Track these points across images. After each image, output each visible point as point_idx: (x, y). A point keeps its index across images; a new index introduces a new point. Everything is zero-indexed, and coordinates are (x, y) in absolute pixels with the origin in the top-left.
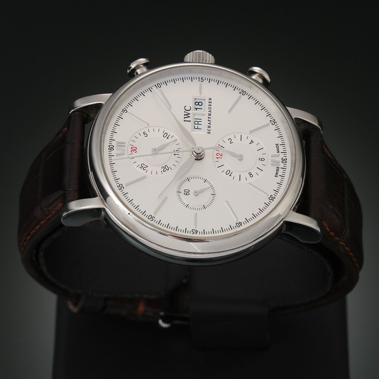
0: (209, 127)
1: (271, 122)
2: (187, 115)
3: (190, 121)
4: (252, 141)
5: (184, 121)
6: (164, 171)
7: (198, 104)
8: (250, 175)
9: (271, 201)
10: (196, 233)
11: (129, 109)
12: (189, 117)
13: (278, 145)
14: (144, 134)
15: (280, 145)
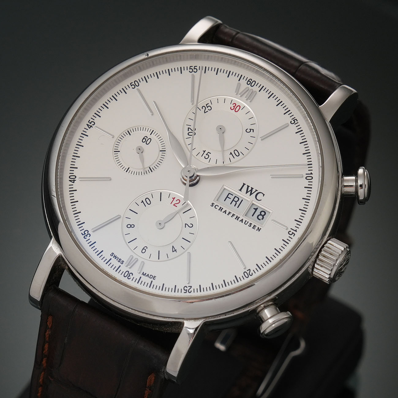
0: (220, 209)
1: (189, 286)
2: (250, 191)
3: (240, 190)
4: (175, 250)
5: (244, 184)
6: (188, 128)
7: (261, 215)
8: (131, 225)
9: (83, 232)
10: (88, 125)
11: (293, 128)
12: (247, 192)
13: (153, 279)
14: (250, 129)
15: (152, 281)
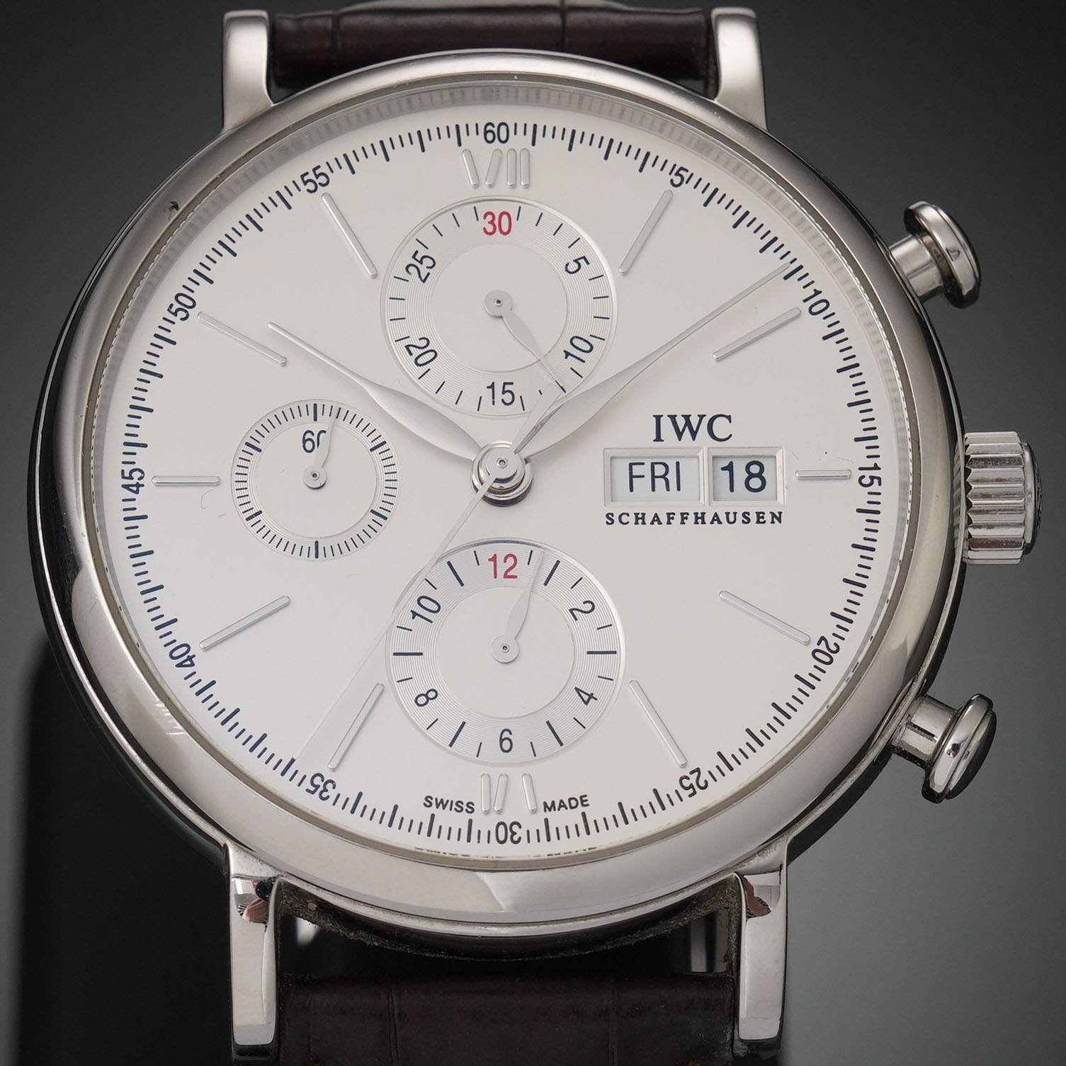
0: (637, 519)
1: (692, 773)
2: (686, 427)
3: (658, 439)
4: (591, 696)
5: (658, 418)
6: (407, 347)
7: (751, 476)
8: (426, 695)
9: (307, 785)
10: (126, 487)
11: (689, 196)
12: (680, 435)
13: (583, 805)
14: (576, 261)
15: (584, 814)
